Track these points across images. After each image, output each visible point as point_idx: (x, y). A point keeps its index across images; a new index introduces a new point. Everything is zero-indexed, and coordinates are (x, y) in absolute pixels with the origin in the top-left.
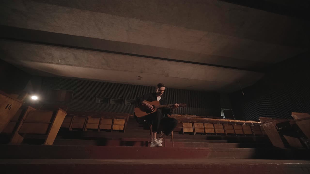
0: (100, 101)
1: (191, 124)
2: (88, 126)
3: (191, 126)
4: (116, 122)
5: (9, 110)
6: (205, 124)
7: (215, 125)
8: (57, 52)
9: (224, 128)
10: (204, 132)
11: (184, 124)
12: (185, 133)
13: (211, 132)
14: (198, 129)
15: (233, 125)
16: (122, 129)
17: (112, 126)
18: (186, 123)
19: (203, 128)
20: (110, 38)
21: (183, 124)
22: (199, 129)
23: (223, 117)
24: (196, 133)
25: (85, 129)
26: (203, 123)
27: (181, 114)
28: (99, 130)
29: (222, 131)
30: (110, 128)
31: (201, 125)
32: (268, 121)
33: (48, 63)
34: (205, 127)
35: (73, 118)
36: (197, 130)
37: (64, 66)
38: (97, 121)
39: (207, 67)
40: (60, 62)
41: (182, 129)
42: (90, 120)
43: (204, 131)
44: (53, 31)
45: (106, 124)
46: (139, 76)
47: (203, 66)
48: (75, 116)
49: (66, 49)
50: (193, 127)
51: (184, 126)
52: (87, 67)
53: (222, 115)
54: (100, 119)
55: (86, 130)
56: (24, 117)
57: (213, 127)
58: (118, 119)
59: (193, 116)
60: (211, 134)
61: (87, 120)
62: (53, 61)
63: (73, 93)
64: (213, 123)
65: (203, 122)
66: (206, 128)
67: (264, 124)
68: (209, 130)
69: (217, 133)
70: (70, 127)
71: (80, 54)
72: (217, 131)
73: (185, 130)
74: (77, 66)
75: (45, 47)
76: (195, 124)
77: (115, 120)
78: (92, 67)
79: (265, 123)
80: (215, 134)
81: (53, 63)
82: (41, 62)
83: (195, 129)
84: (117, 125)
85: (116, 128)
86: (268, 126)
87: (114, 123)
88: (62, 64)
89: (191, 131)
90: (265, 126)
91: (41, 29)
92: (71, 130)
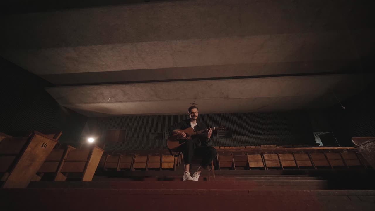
0: (154, 137)
1: (259, 156)
2: (136, 165)
3: (260, 158)
4: (164, 159)
5: (45, 148)
6: (279, 155)
7: (295, 155)
8: (106, 91)
9: (310, 159)
10: (280, 166)
11: (250, 157)
12: (252, 168)
13: (291, 166)
14: (270, 162)
15: (325, 153)
16: (172, 167)
17: (160, 164)
18: (252, 155)
19: (278, 159)
20: (155, 66)
21: (247, 156)
22: (272, 162)
23: (319, 144)
24: (268, 167)
25: (132, 169)
26: (277, 154)
27: (254, 145)
28: (147, 170)
29: (309, 164)
30: (159, 167)
31: (274, 156)
32: (366, 142)
33: (100, 103)
34: (281, 158)
35: (120, 157)
36: (269, 164)
37: (115, 103)
38: (144, 159)
39: (279, 79)
40: (109, 100)
41: (248, 164)
42: (137, 159)
43: (279, 164)
44: (101, 71)
45: (154, 162)
46: (194, 104)
47: (273, 79)
48: (122, 155)
49: (115, 86)
50: (263, 160)
51: (249, 159)
52: (136, 101)
53: (318, 141)
54: (147, 156)
55: (134, 170)
56: (66, 157)
57: (292, 158)
58: (166, 156)
59: (272, 146)
60: (292, 168)
61: (134, 159)
62: (104, 101)
63: (126, 131)
64: (292, 153)
65: (277, 152)
66: (283, 161)
67: (360, 147)
68: (287, 162)
69: (299, 167)
70: (118, 168)
71: (128, 88)
72: (300, 164)
73: (252, 165)
74: (127, 102)
75: (96, 87)
76: (265, 155)
77: (163, 156)
78: (141, 101)
79: (362, 145)
80: (297, 167)
81: (104, 102)
82: (94, 103)
83: (267, 162)
84: (166, 162)
85: (165, 166)
86: (368, 149)
87: (162, 160)
88: (112, 102)
89: (261, 165)
90: (362, 150)
91: (91, 71)
92: (119, 170)
